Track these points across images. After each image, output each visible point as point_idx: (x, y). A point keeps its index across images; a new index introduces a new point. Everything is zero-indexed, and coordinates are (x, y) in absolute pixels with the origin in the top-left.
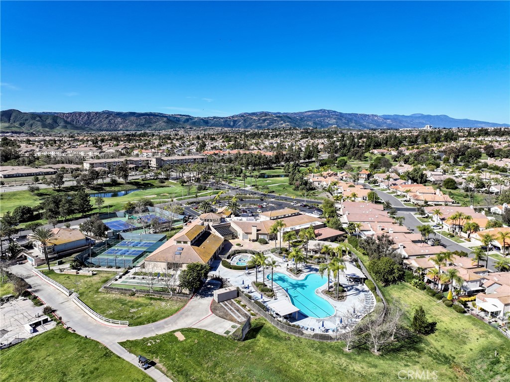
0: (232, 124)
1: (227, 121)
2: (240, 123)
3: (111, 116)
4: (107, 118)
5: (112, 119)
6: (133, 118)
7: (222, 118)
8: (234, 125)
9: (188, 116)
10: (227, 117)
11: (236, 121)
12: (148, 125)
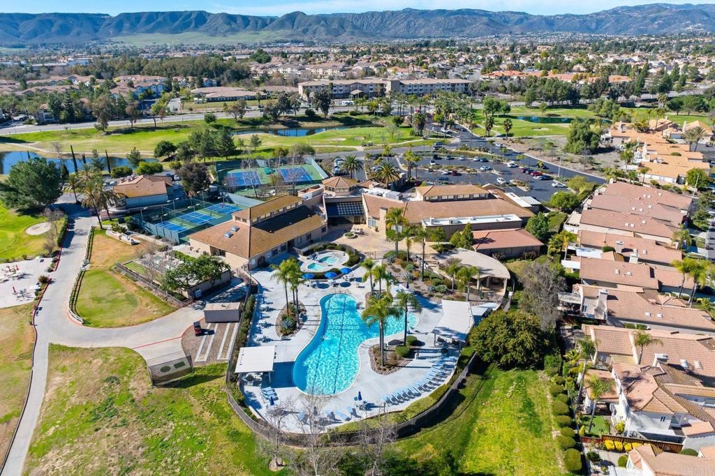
0: (594, 25)
1: (585, 21)
2: (608, 25)
3: (411, 16)
4: (405, 19)
5: (411, 21)
6: (440, 19)
7: (578, 16)
8: (596, 29)
9: (524, 13)
10: (588, 15)
11: (602, 20)
12: (459, 29)
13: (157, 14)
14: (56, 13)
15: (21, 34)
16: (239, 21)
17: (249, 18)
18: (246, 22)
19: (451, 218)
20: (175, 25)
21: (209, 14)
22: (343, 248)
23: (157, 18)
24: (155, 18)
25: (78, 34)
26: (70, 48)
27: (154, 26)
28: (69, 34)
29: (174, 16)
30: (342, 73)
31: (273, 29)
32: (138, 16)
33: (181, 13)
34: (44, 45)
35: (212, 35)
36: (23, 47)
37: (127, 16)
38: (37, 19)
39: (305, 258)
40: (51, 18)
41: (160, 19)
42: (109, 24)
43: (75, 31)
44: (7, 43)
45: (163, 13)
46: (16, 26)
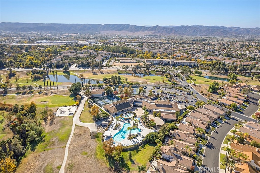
9: (238, 27)
12: (212, 33)
18: (141, 28)
20: (120, 28)
22: (134, 113)
27: (114, 28)
31: (149, 31)
35: (130, 32)
37: (106, 25)
39: (125, 114)
40: (86, 25)
43: (92, 29)
46: (77, 27)
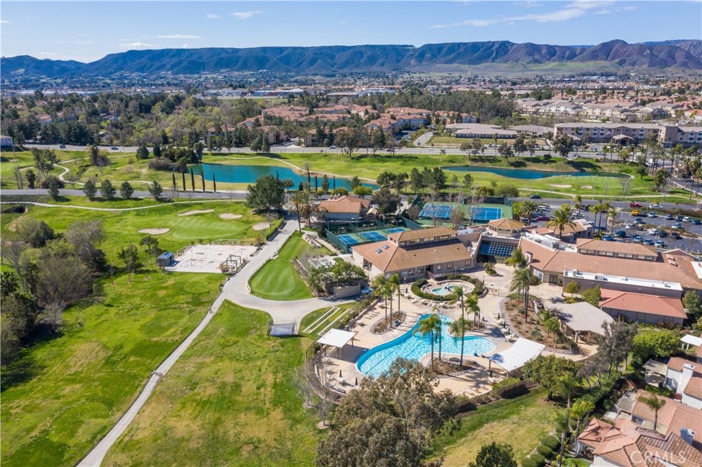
13: (459, 44)
14: (367, 45)
15: (335, 64)
16: (544, 51)
17: (557, 49)
18: (552, 52)
19: (598, 274)
20: (475, 55)
21: (513, 44)
22: (474, 282)
23: (459, 48)
24: (456, 48)
25: (383, 65)
26: (372, 77)
27: (454, 57)
28: (374, 64)
29: (475, 47)
30: (622, 114)
31: (583, 60)
32: (440, 47)
33: (483, 44)
34: (352, 74)
36: (334, 76)
37: (429, 47)
38: (352, 50)
39: (436, 282)
40: (363, 49)
41: (461, 50)
42: (412, 55)
43: (380, 61)
44: (324, 72)
45: (466, 44)
46: (333, 58)
